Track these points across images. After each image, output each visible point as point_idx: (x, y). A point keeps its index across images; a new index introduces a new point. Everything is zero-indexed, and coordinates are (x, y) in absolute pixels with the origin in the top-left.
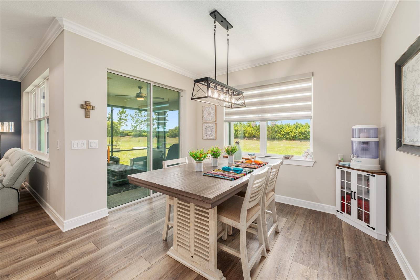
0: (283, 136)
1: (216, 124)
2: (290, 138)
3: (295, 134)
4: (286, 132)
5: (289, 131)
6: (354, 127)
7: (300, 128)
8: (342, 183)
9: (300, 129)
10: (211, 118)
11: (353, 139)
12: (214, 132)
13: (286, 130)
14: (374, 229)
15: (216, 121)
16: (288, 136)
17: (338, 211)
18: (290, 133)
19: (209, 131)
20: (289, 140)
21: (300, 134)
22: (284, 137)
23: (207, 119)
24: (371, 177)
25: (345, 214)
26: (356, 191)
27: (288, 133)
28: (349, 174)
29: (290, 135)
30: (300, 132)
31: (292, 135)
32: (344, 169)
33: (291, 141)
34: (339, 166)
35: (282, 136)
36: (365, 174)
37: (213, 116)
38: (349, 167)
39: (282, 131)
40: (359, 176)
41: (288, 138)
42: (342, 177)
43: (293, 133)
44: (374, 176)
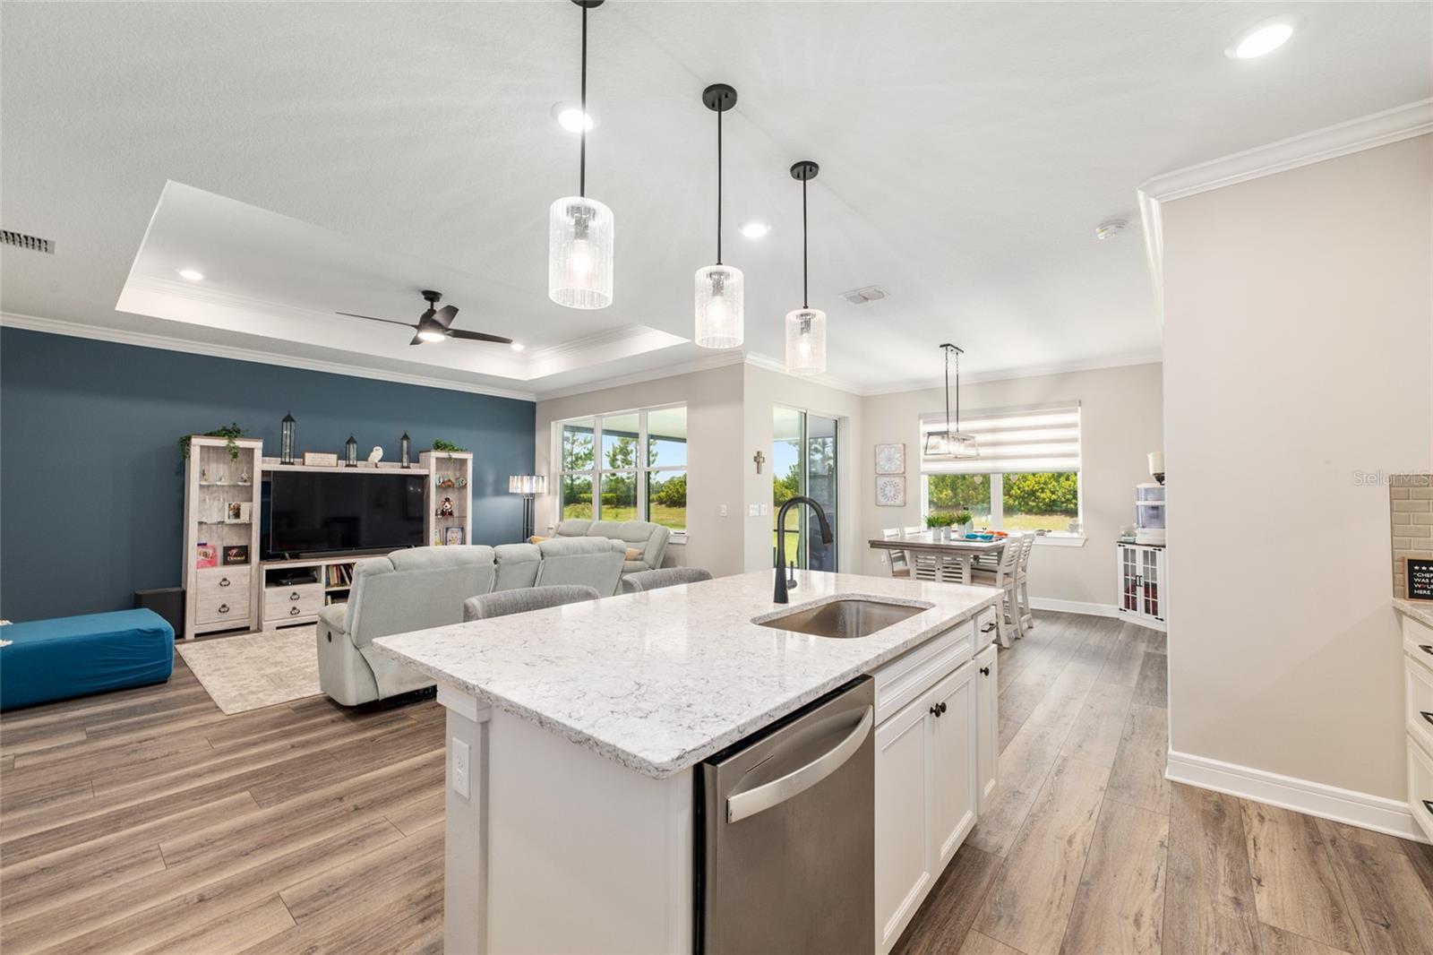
0: (1017, 503)
1: (905, 477)
2: (1040, 508)
3: (1054, 497)
4: (1027, 488)
5: (1036, 487)
6: (1139, 486)
7: (1068, 479)
8: (1126, 567)
9: (1070, 482)
10: (895, 466)
11: (1139, 503)
12: (902, 493)
13: (1027, 486)
14: (1162, 620)
15: (904, 473)
16: (1034, 501)
17: (1121, 610)
18: (1038, 494)
19: (890, 491)
20: (1036, 514)
21: (1068, 496)
22: (1020, 504)
23: (886, 468)
24: (1157, 552)
25: (1130, 611)
26: (1142, 574)
27: (1033, 493)
28: (1133, 551)
29: (1038, 498)
30: (1071, 490)
31: (1044, 499)
32: (1128, 546)
33: (1044, 517)
34: (1121, 543)
35: (1014, 501)
36: (1151, 549)
37: (899, 463)
38: (1134, 543)
39: (1015, 488)
40: (1146, 553)
41: (1033, 507)
42: (1126, 559)
43: (1049, 494)
44: (1160, 550)
